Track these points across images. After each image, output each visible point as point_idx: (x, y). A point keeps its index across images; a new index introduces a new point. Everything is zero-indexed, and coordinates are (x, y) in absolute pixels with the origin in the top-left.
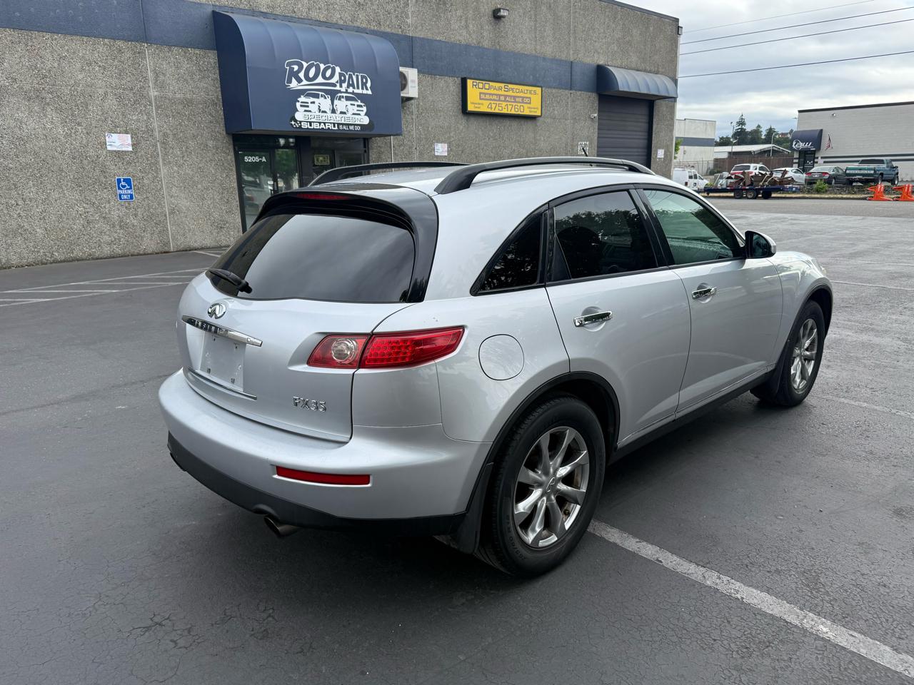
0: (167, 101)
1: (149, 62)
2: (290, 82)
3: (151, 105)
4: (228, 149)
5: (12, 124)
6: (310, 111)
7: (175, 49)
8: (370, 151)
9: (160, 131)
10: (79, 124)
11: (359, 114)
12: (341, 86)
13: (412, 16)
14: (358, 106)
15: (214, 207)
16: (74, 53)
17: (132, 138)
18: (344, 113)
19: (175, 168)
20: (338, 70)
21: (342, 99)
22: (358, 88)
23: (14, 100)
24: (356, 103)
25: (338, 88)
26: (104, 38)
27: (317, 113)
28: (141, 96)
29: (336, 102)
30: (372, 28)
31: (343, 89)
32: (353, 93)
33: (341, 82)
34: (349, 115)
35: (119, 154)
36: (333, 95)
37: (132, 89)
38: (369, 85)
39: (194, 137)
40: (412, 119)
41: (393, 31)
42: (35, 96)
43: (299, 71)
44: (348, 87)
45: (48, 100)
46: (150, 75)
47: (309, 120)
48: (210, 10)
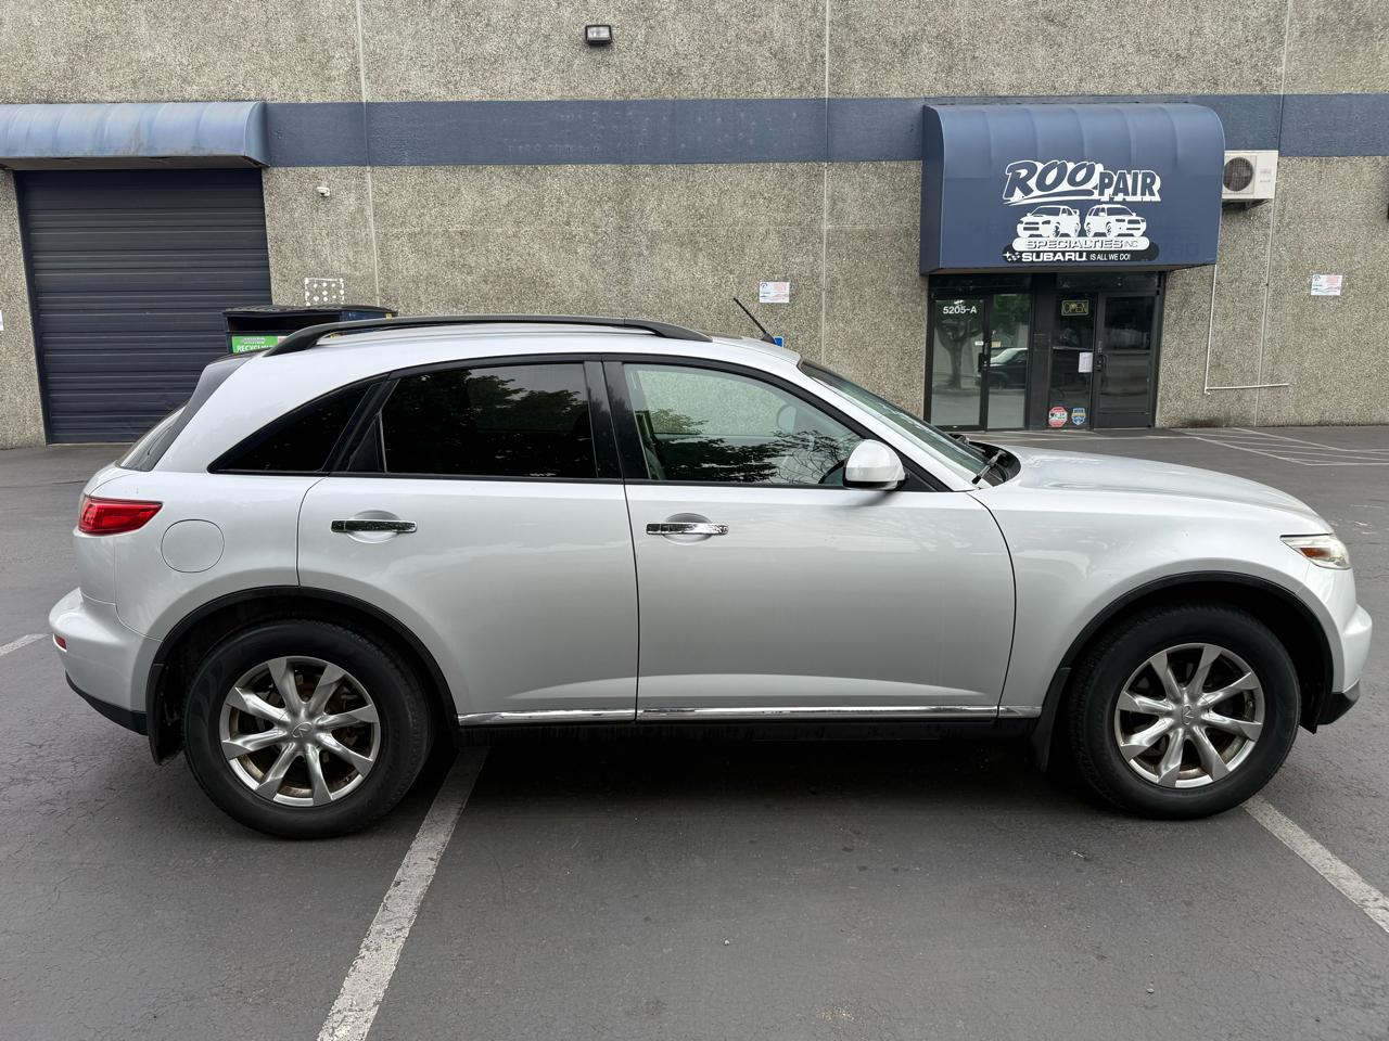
0: (843, 235)
1: (827, 187)
2: (1011, 193)
3: (821, 242)
4: (920, 297)
5: (661, 274)
6: (1040, 236)
7: (863, 166)
8: (1167, 292)
9: (828, 276)
10: (731, 272)
11: (1132, 235)
12: (1101, 193)
13: (1288, 61)
14: (1130, 222)
15: (888, 377)
16: (737, 185)
17: (791, 286)
18: (1103, 235)
19: (841, 325)
20: (1099, 168)
21: (1102, 214)
22: (1134, 193)
23: (665, 247)
24: (1127, 218)
25: (1096, 196)
26: (774, 162)
27: (1052, 238)
28: (810, 231)
29: (1089, 219)
30: (1199, 92)
31: (1105, 198)
32: (1124, 202)
33: (1102, 187)
34: (1111, 237)
35: (773, 308)
36: (1085, 208)
37: (800, 224)
38: (1156, 187)
39: (873, 282)
40: (1266, 235)
41: (1243, 92)
42: (688, 241)
43: (1028, 177)
44: (1115, 193)
45: (701, 245)
46: (826, 202)
47: (1037, 249)
48: (919, 106)
